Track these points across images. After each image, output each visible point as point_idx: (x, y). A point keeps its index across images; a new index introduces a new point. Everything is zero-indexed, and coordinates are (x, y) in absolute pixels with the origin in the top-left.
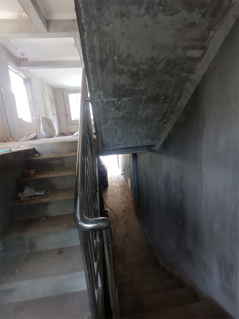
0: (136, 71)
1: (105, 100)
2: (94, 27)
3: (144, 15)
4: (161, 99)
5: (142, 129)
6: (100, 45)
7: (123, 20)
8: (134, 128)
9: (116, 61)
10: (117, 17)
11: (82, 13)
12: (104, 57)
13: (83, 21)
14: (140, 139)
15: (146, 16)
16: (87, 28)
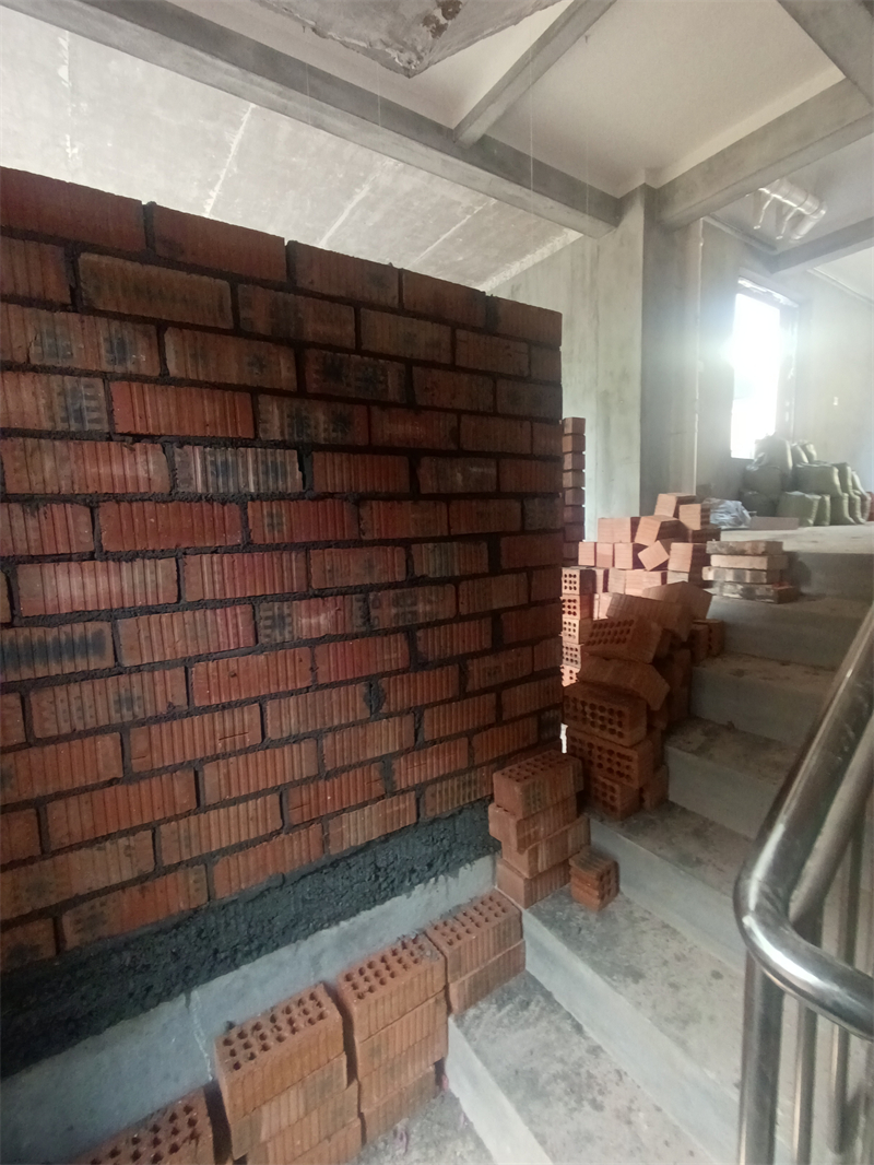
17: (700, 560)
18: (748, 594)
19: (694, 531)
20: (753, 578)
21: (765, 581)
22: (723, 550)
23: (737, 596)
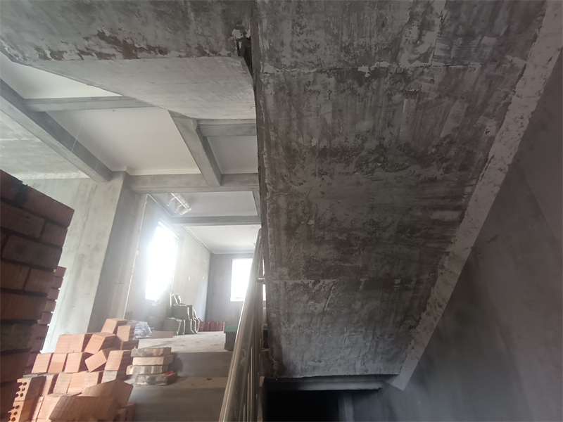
0: (346, 239)
1: (291, 283)
2: (281, 186)
3: (354, 172)
4: (396, 283)
5: (364, 338)
6: (288, 207)
7: (323, 179)
8: (346, 335)
9: (313, 226)
10: (315, 176)
11: (267, 172)
12: (294, 220)
13: (266, 181)
14: (360, 358)
15: (357, 173)
16: (271, 188)
17: (127, 361)
18: (152, 381)
19: (125, 342)
20: (155, 371)
21: (161, 371)
22: (141, 354)
23: (145, 383)
